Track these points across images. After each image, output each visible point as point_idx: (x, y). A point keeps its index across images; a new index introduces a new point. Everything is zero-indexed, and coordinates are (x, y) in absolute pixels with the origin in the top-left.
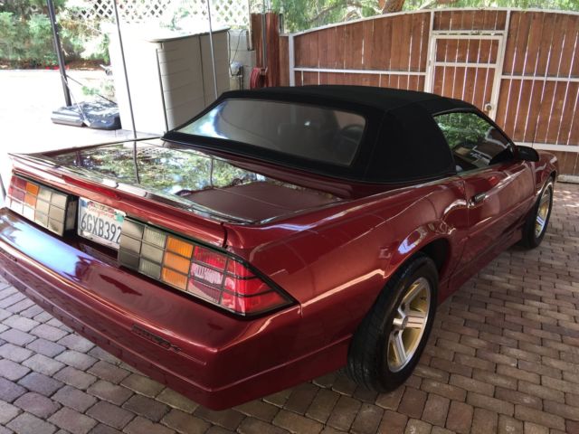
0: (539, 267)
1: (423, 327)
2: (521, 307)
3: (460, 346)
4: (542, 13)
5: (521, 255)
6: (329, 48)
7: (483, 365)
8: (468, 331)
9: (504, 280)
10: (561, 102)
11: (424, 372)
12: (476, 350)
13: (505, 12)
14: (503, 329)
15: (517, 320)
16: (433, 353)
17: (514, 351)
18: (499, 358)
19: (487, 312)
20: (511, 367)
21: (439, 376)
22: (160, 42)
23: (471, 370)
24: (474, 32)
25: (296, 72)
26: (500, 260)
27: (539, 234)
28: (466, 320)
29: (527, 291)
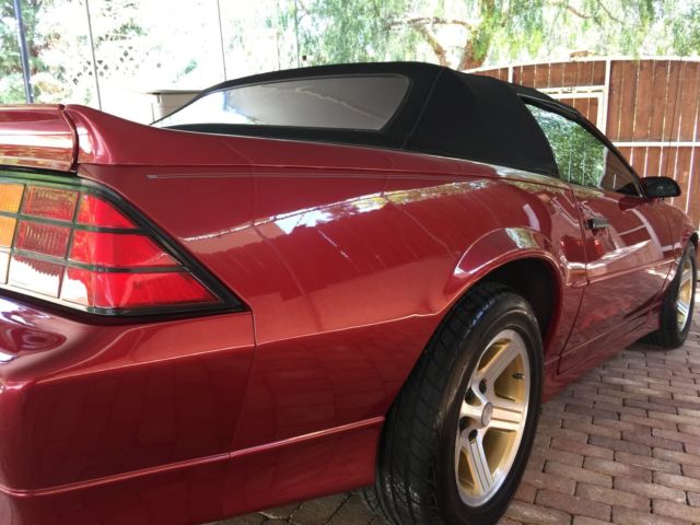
0: (690, 369)
1: (519, 429)
2: (674, 418)
3: (584, 471)
4: (651, 61)
5: (660, 355)
7: (629, 501)
8: (595, 451)
9: (640, 384)
10: (685, 173)
11: (526, 513)
12: (613, 478)
13: (604, 62)
14: (652, 448)
15: (674, 435)
16: (539, 482)
17: (677, 479)
18: (653, 490)
19: (622, 425)
20: (676, 503)
21: (553, 518)
23: (608, 510)
24: (566, 89)
26: (630, 361)
27: (683, 326)
28: (589, 436)
29: (679, 397)
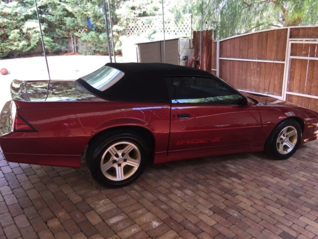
6: (236, 47)
8: (179, 180)
12: (172, 187)
20: (177, 195)
22: (138, 44)
24: (312, 39)
25: (220, 60)
28: (186, 177)
29: (240, 174)
